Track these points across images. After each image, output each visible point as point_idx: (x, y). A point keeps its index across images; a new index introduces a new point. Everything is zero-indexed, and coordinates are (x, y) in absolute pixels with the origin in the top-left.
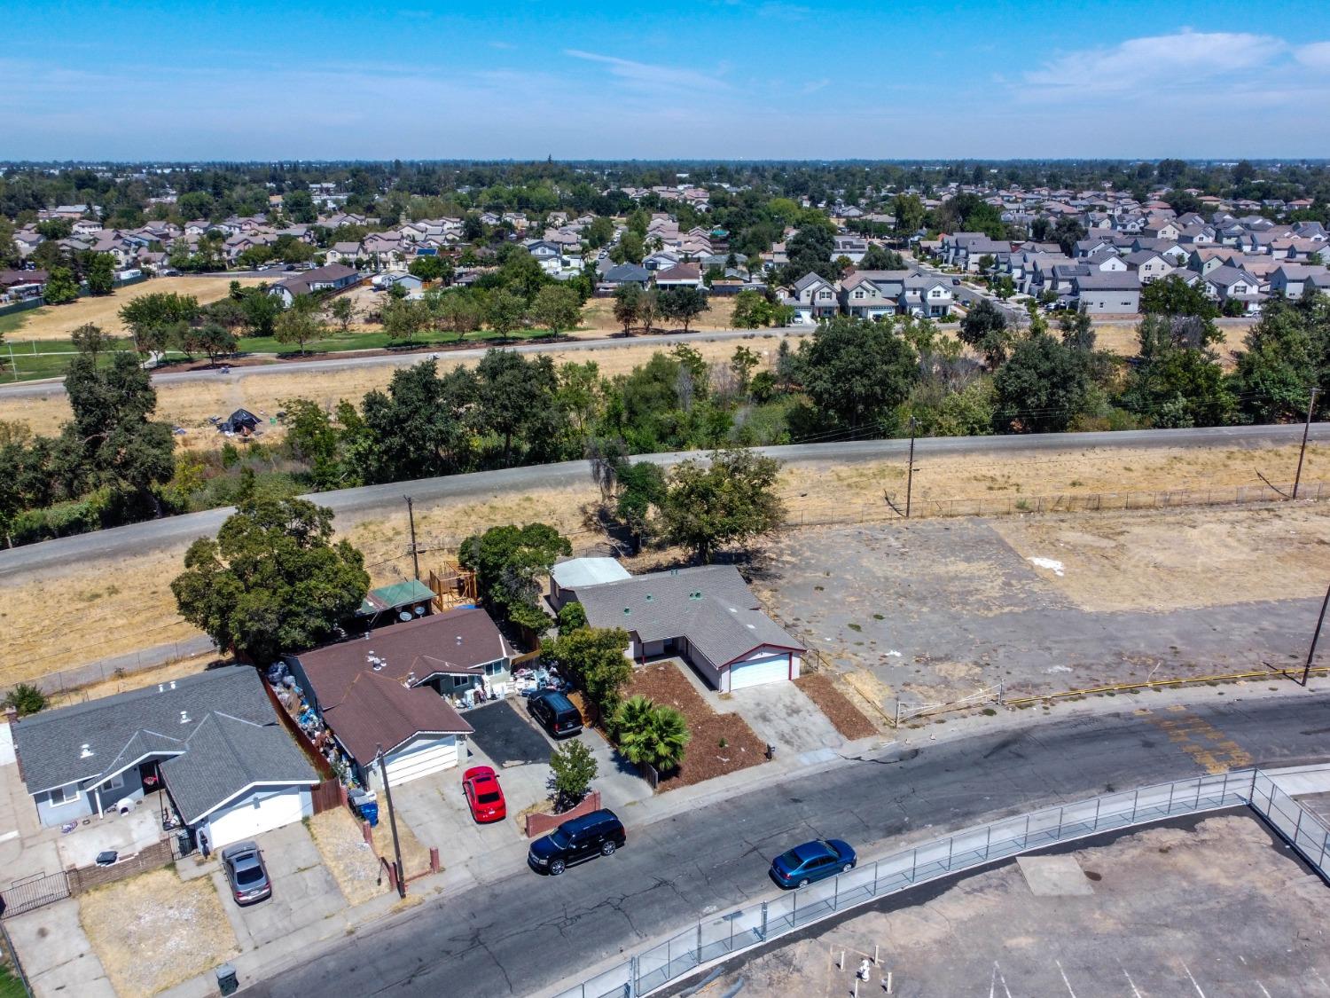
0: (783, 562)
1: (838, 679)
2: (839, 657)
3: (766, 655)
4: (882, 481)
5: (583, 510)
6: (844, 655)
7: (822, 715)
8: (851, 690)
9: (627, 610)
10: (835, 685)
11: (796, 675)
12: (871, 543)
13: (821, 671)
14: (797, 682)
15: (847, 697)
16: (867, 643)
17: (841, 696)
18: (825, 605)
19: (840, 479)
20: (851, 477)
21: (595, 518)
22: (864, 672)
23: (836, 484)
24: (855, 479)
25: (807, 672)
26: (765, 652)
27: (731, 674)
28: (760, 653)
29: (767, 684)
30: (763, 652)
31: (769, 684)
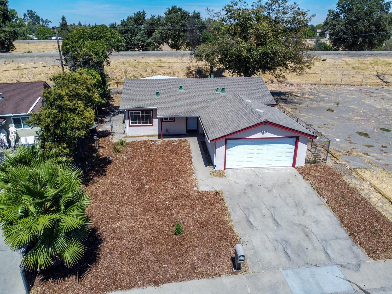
0: (305, 98)
1: (349, 172)
2: (349, 154)
3: (268, 135)
4: (376, 67)
5: (189, 68)
6: (354, 153)
7: (329, 212)
8: (366, 186)
10: (345, 178)
11: (301, 162)
12: (370, 94)
13: (330, 163)
14: (301, 171)
15: (363, 193)
16: (378, 146)
17: (354, 191)
18: (335, 119)
19: (347, 64)
20: (355, 64)
21: (194, 73)
22: (379, 170)
23: (345, 66)
24: (357, 65)
25: (314, 162)
26: (266, 131)
27: (227, 150)
28: (261, 131)
29: (267, 168)
30: (264, 131)
31: (269, 168)
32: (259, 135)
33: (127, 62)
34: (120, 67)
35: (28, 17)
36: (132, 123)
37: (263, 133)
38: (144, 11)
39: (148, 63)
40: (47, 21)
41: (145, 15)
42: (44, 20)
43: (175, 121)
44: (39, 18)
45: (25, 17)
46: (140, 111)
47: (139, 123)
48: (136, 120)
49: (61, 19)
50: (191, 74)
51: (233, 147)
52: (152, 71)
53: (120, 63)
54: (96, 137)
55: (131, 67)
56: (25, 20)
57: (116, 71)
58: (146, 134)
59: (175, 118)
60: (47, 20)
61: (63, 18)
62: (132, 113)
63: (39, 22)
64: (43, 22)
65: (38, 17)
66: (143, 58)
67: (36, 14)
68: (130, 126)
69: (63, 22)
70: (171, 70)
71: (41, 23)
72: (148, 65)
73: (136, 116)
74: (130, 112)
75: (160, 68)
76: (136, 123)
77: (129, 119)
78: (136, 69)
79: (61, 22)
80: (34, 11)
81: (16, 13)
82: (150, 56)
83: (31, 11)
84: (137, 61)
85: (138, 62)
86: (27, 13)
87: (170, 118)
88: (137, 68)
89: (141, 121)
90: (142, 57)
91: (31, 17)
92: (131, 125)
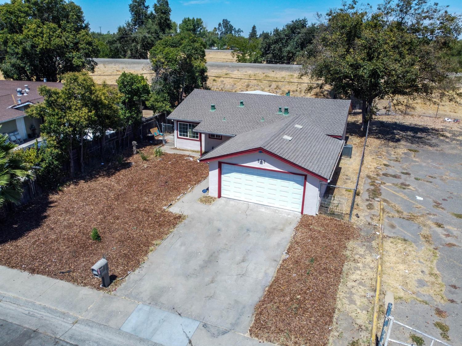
1: (372, 238)
3: (267, 166)
9: (213, 107)
10: (353, 243)
11: (310, 210)
13: (361, 222)
25: (332, 214)
26: (264, 161)
27: (222, 176)
28: (258, 160)
29: (269, 207)
30: (261, 160)
31: (271, 207)
32: (256, 164)
33: (254, 75)
34: (244, 80)
35: (222, 27)
36: (180, 135)
37: (261, 163)
38: (306, 18)
39: (277, 78)
40: (239, 31)
41: (306, 23)
42: (237, 29)
43: (221, 139)
44: (233, 27)
45: (219, 27)
46: (188, 124)
47: (187, 136)
48: (184, 132)
49: (251, 29)
50: (321, 94)
51: (229, 173)
52: (277, 86)
53: (247, 76)
54: (135, 142)
55: (256, 81)
56: (220, 29)
57: (239, 83)
58: (193, 149)
59: (221, 136)
60: (239, 29)
61: (254, 28)
62: (180, 124)
63: (232, 32)
64: (235, 32)
65: (231, 27)
66: (273, 72)
67: (230, 23)
68: (178, 138)
69: (253, 32)
70: (299, 86)
71: (233, 32)
72: (276, 79)
73: (184, 128)
74: (178, 123)
75: (288, 84)
76: (184, 135)
77: (177, 130)
78: (260, 84)
79: (251, 31)
80: (228, 20)
81: (202, 23)
82: (282, 69)
83: (226, 20)
84: (264, 75)
85: (266, 76)
86: (222, 23)
87: (217, 136)
88: (261, 82)
89: (188, 134)
90: (273, 70)
91: (225, 27)
92: (179, 136)
